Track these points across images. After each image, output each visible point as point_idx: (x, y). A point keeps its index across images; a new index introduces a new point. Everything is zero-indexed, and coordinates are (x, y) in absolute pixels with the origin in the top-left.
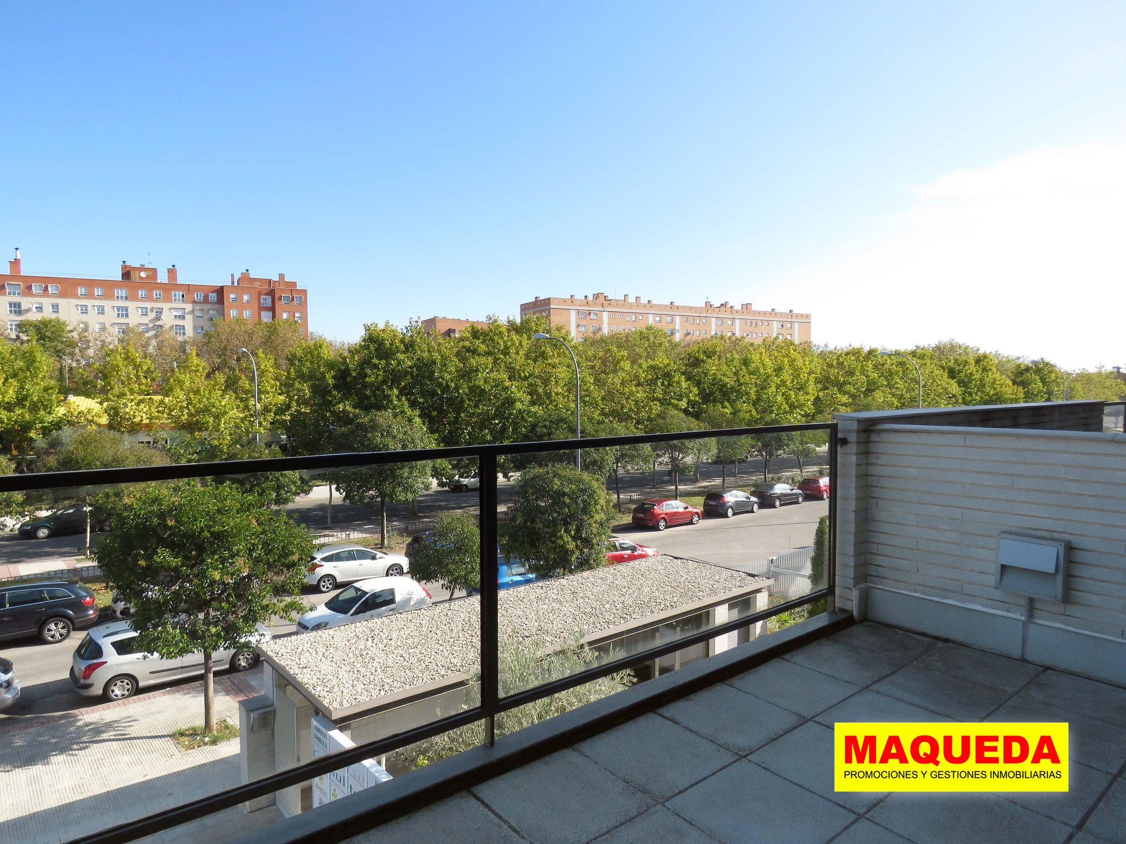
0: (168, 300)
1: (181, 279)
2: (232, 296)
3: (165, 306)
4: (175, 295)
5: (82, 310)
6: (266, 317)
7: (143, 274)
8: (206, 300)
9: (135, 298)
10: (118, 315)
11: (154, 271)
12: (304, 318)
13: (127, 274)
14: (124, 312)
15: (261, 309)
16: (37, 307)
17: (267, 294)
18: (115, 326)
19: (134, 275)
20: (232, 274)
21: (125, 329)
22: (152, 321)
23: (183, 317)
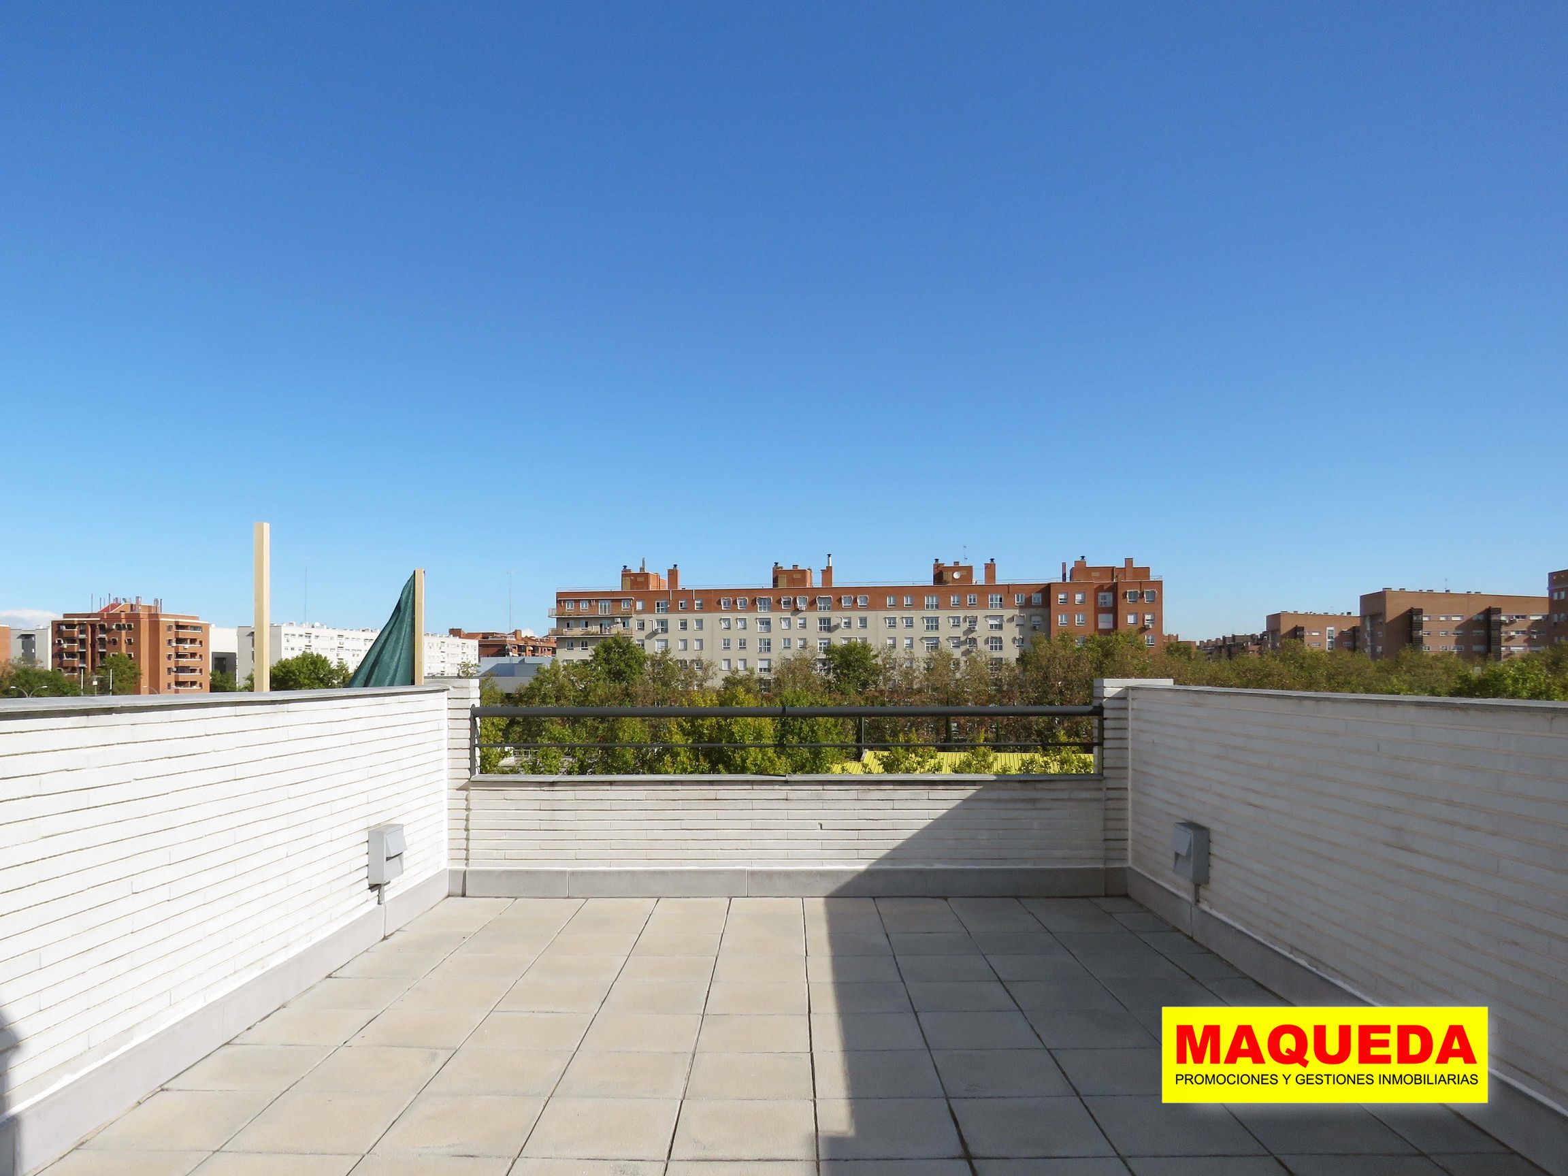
0: (984, 606)
1: (1001, 578)
2: (1061, 596)
3: (980, 614)
4: (992, 600)
5: (890, 623)
6: (1105, 622)
7: (956, 576)
8: (1027, 604)
9: (947, 606)
10: (928, 627)
11: (969, 569)
12: (1158, 620)
13: (940, 575)
14: (933, 624)
15: (1099, 610)
16: (845, 623)
17: (1108, 590)
18: (924, 641)
19: (946, 576)
20: (1064, 565)
21: (935, 646)
22: (965, 633)
23: (1000, 627)
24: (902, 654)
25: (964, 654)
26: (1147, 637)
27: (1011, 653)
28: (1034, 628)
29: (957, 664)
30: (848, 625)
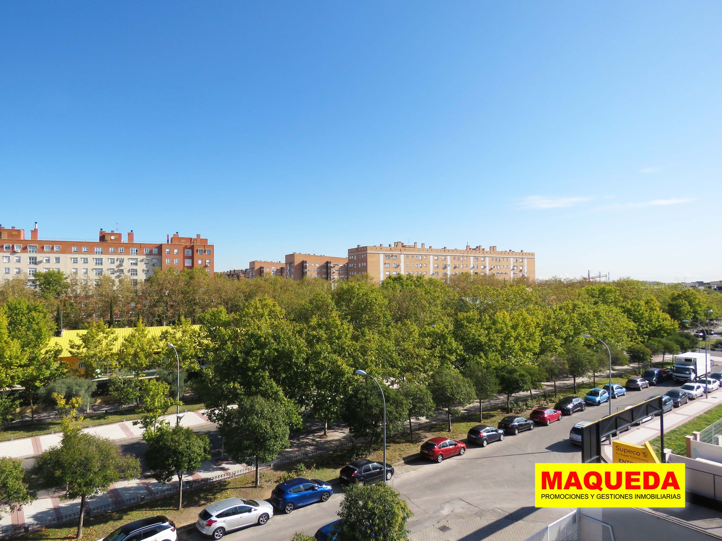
0: (127, 253)
1: (136, 240)
2: (167, 250)
3: (125, 257)
4: (132, 250)
5: (74, 261)
6: (188, 263)
7: (113, 238)
8: (151, 253)
9: (107, 253)
10: (96, 263)
11: (120, 235)
12: (212, 263)
13: (103, 238)
14: (99, 262)
15: (185, 257)
16: (46, 260)
17: (189, 248)
18: (94, 270)
19: (107, 238)
20: (168, 236)
21: (100, 272)
22: (117, 267)
23: (136, 264)
24: (83, 277)
25: (116, 277)
26: (207, 270)
27: (141, 277)
28: (154, 265)
29: (113, 282)
30: (48, 261)
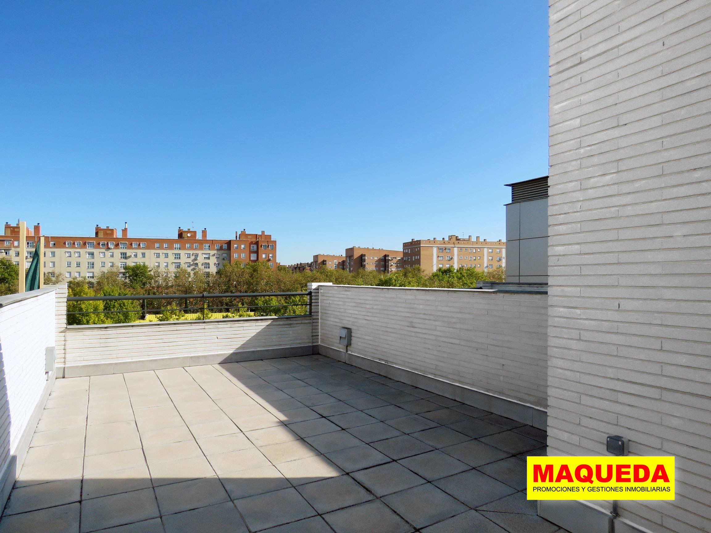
0: (201, 249)
1: (209, 237)
2: (235, 246)
3: (200, 252)
4: (205, 246)
5: (157, 256)
6: (253, 257)
7: (189, 235)
8: (221, 248)
9: (184, 249)
10: (175, 258)
11: (195, 232)
12: (274, 256)
13: (181, 235)
14: (178, 256)
15: (251, 252)
16: (134, 255)
17: (254, 244)
18: (173, 264)
19: (184, 235)
20: (236, 232)
21: (178, 267)
22: (192, 261)
23: (209, 258)
24: (164, 270)
25: (192, 270)
26: (270, 263)
27: (213, 270)
28: (224, 259)
29: (189, 274)
30: (136, 256)
